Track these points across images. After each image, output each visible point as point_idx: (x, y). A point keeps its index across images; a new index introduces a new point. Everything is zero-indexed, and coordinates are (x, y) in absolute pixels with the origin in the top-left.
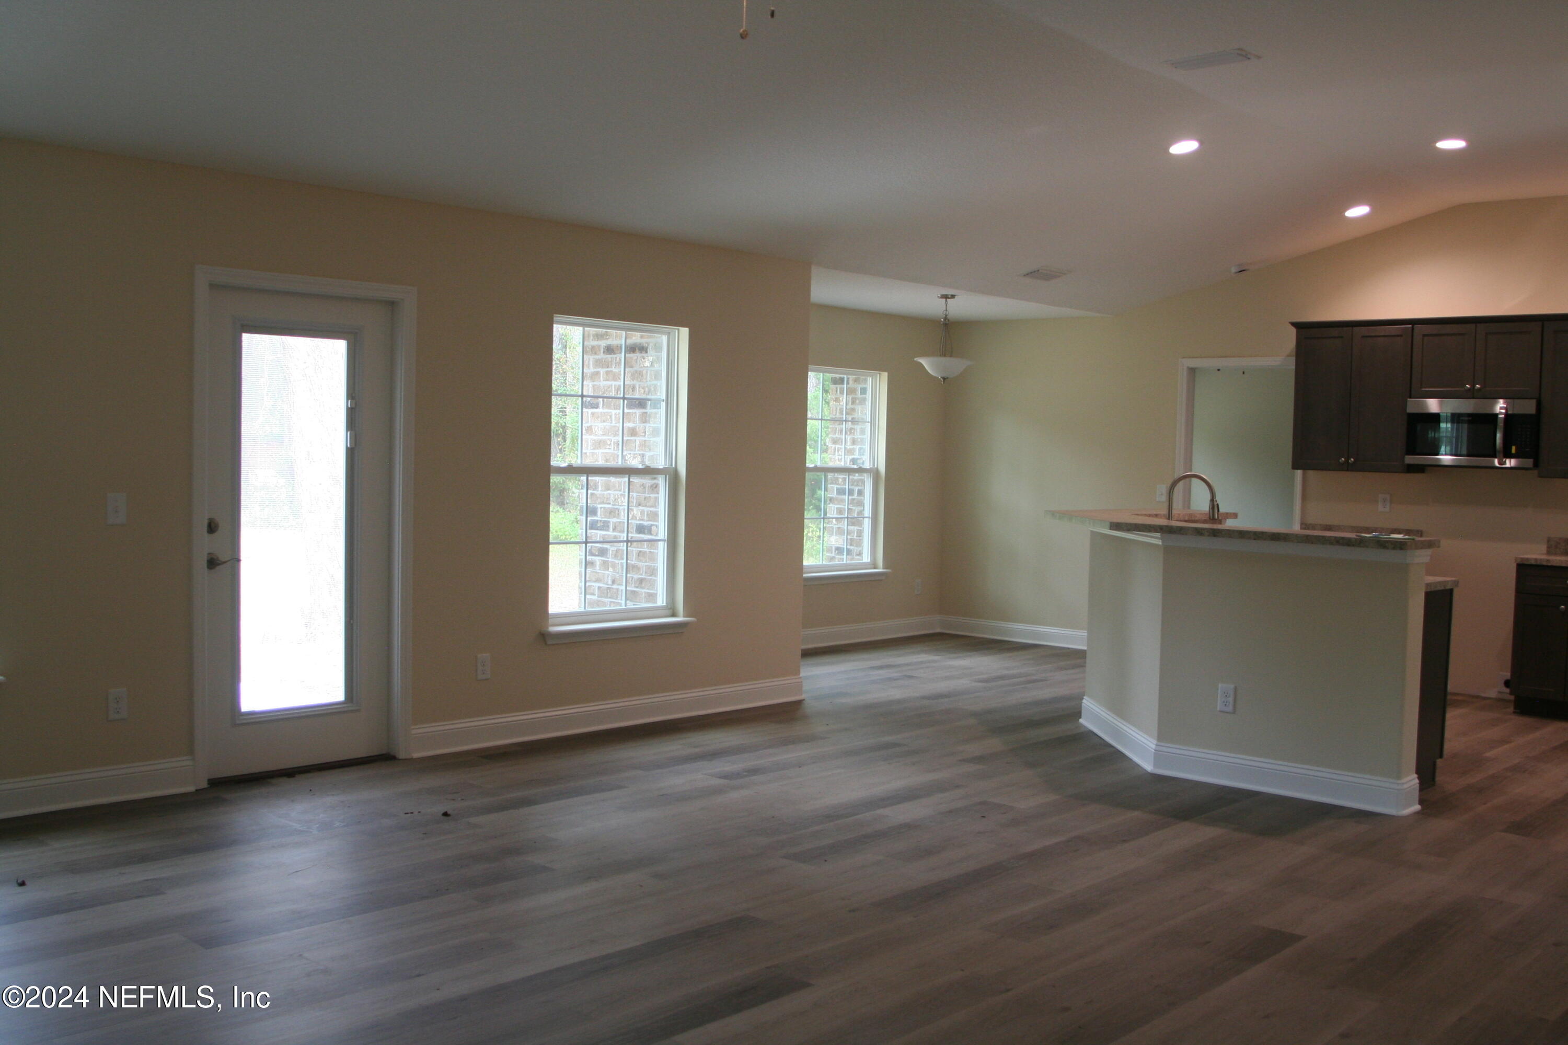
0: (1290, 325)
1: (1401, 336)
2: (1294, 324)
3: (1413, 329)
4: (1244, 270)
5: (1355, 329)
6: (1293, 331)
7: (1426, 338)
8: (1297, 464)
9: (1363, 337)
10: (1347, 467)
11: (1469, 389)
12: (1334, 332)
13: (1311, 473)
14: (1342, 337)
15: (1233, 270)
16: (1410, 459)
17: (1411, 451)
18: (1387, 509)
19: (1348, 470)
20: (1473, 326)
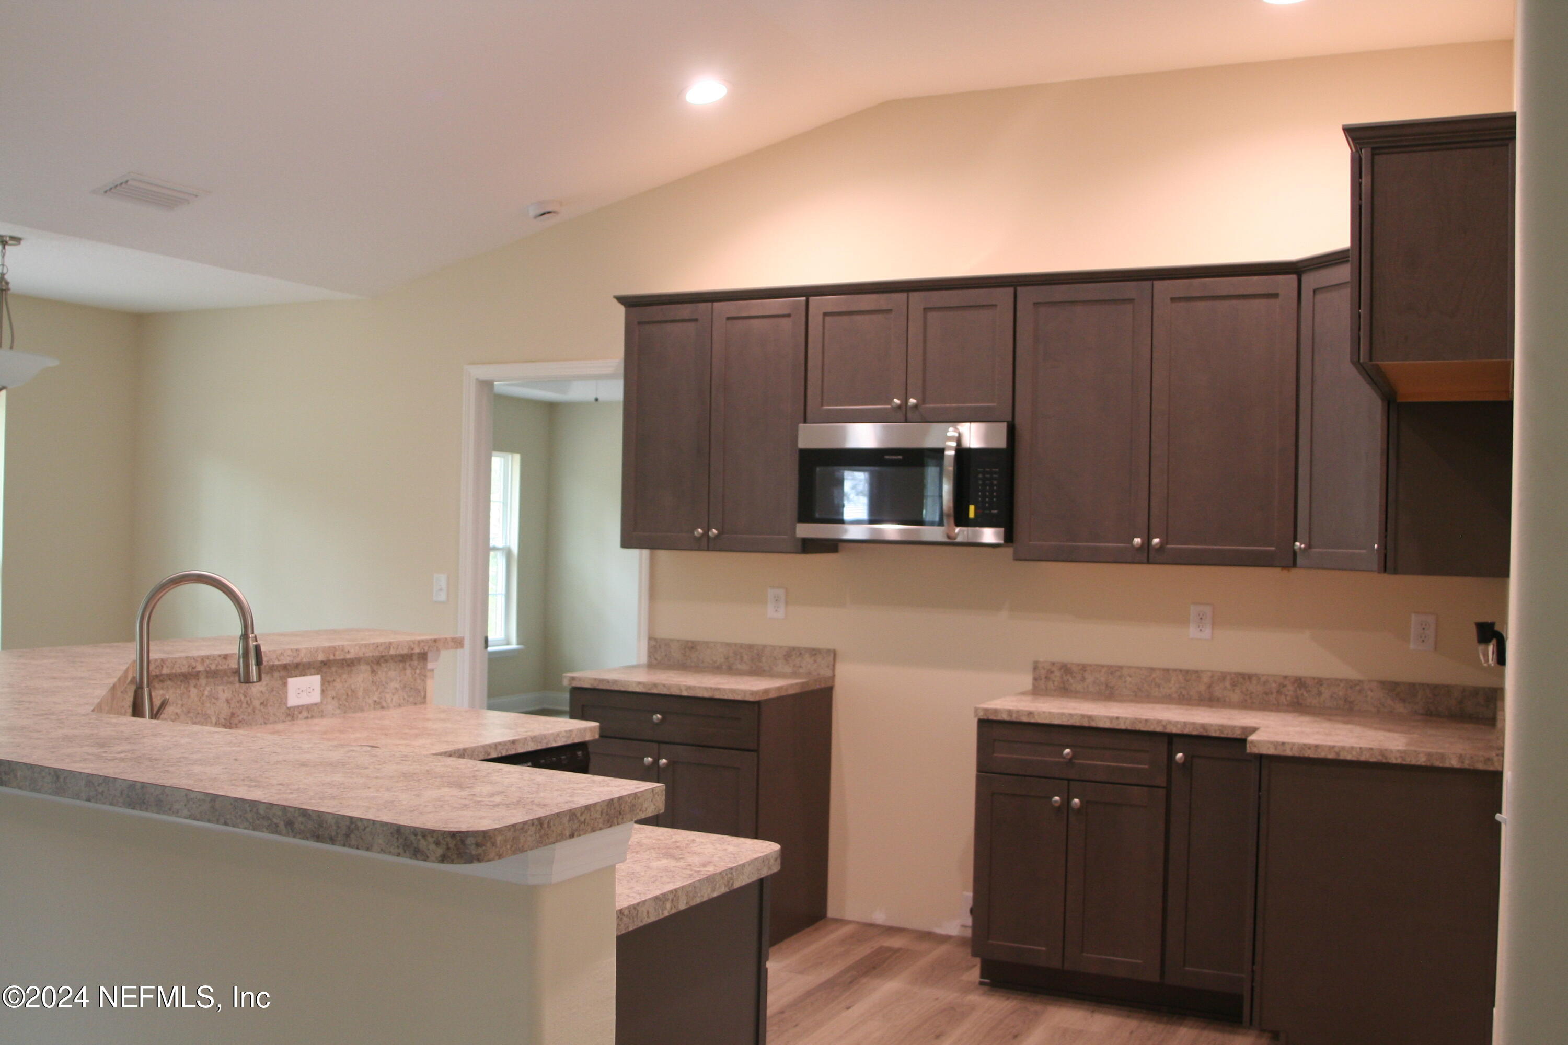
0: (615, 300)
1: (789, 316)
2: (622, 300)
3: (807, 302)
4: (549, 212)
5: (716, 304)
6: (621, 310)
7: (828, 319)
8: (628, 542)
9: (728, 319)
10: (707, 544)
11: (899, 407)
12: (685, 311)
13: (663, 555)
14: (696, 320)
15: (533, 212)
16: (806, 530)
17: (806, 514)
18: (781, 614)
19: (708, 550)
20: (902, 296)
